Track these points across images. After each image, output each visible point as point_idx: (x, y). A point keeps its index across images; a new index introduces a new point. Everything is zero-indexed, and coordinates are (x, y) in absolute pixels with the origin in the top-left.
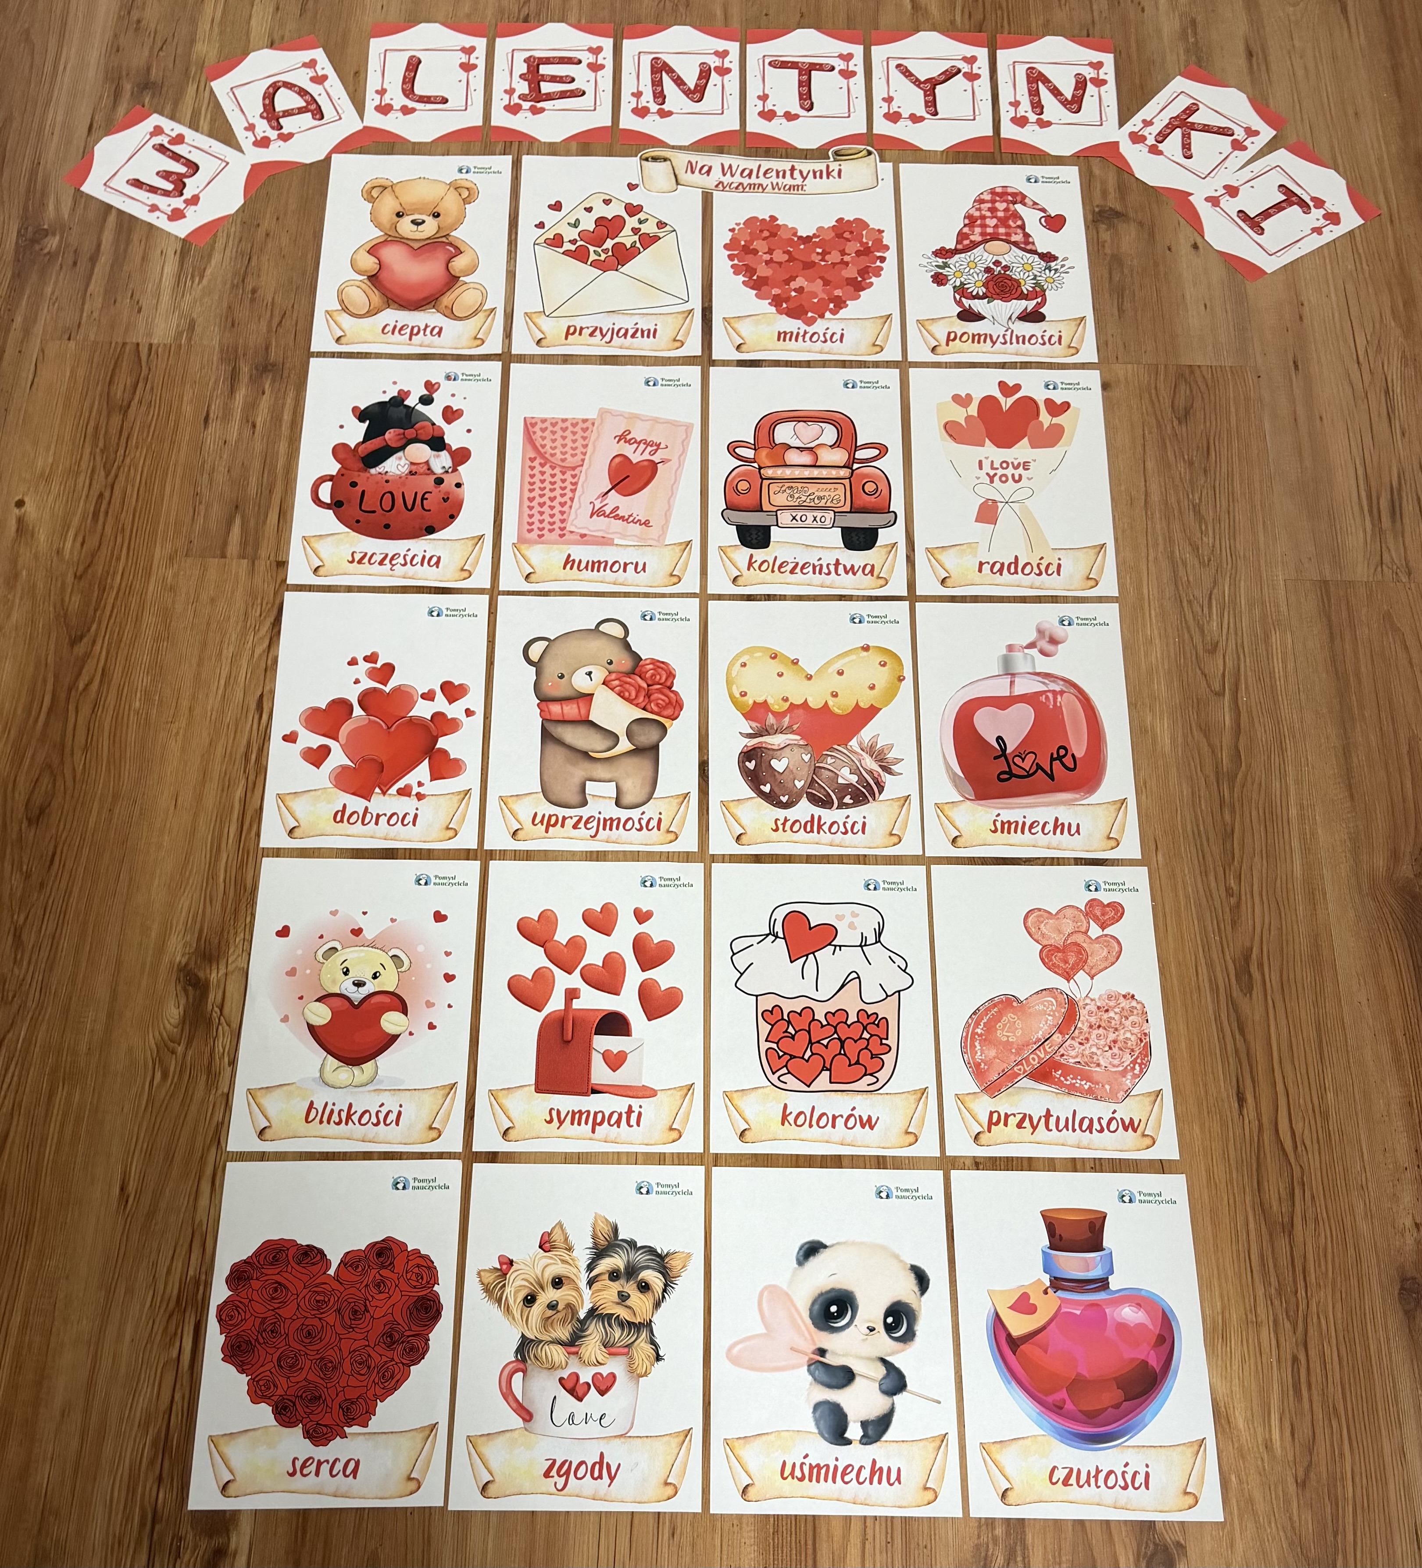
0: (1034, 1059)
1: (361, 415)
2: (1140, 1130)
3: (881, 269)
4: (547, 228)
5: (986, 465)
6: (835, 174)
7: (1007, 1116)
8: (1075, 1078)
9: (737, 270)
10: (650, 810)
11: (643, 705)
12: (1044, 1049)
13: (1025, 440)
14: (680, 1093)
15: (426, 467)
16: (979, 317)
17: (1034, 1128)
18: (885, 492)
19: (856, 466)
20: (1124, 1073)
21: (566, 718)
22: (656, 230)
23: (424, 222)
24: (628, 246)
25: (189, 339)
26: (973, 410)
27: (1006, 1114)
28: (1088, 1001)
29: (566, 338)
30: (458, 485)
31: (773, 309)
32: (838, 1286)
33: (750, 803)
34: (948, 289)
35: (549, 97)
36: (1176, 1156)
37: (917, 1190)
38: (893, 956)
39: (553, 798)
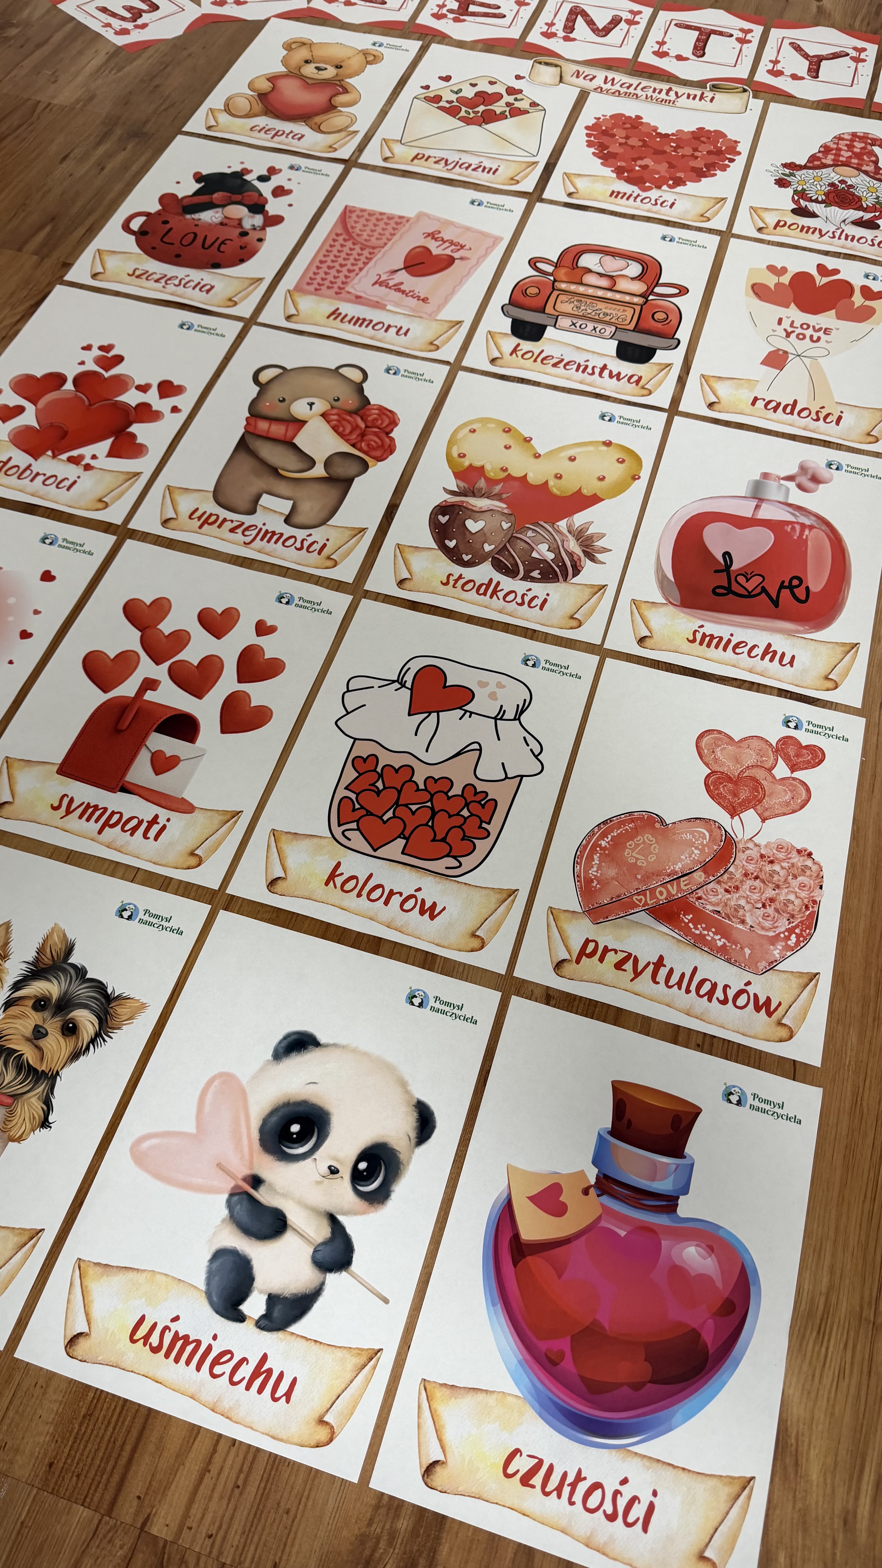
0: (661, 893)
1: (198, 177)
2: (776, 1016)
3: (729, 166)
4: (430, 90)
5: (786, 324)
6: (708, 99)
7: (606, 950)
8: (707, 929)
9: (590, 144)
10: (318, 535)
11: (353, 442)
12: (679, 886)
13: (834, 311)
14: (220, 818)
15: (237, 222)
16: (813, 215)
17: (637, 974)
18: (675, 322)
19: (651, 297)
20: (774, 940)
21: (270, 435)
22: (529, 107)
23: (326, 69)
24: (498, 113)
25: (84, 106)
26: (786, 279)
27: (606, 947)
28: (750, 845)
29: (412, 160)
30: (260, 240)
31: (614, 175)
32: (314, 1100)
33: (425, 554)
34: (789, 191)
35: (474, 14)
36: (816, 1060)
37: (461, 1008)
38: (529, 738)
39: (222, 500)
